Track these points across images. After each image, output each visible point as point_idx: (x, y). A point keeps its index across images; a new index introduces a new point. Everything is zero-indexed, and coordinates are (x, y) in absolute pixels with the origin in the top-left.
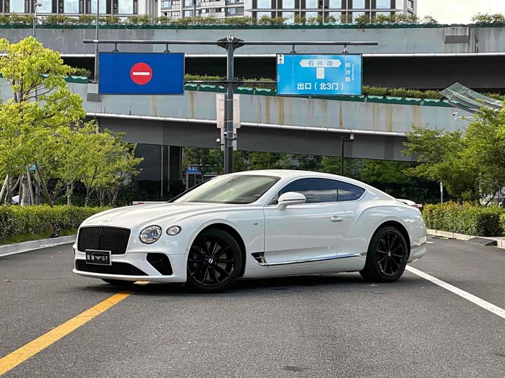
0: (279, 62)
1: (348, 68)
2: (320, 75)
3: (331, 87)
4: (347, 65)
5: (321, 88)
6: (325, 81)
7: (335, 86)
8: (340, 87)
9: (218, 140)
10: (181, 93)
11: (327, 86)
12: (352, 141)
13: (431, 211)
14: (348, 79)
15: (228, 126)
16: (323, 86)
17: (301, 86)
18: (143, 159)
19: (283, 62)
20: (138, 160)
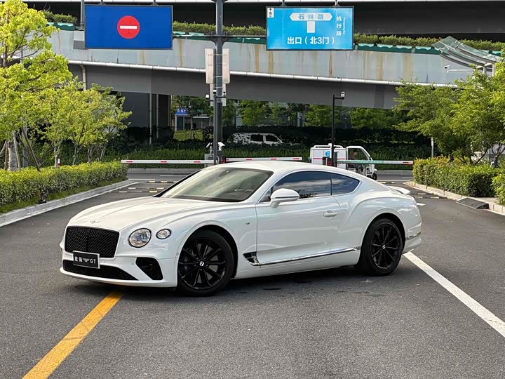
0: (268, 16)
1: (339, 22)
2: (311, 29)
3: (321, 41)
4: (339, 18)
5: (312, 43)
6: (315, 35)
7: (326, 41)
8: (331, 41)
9: (207, 96)
10: (169, 47)
11: (317, 40)
12: (343, 98)
13: (422, 166)
14: (339, 33)
15: (218, 81)
16: (313, 41)
17: (291, 41)
18: (131, 113)
19: (273, 16)
20: (126, 114)
